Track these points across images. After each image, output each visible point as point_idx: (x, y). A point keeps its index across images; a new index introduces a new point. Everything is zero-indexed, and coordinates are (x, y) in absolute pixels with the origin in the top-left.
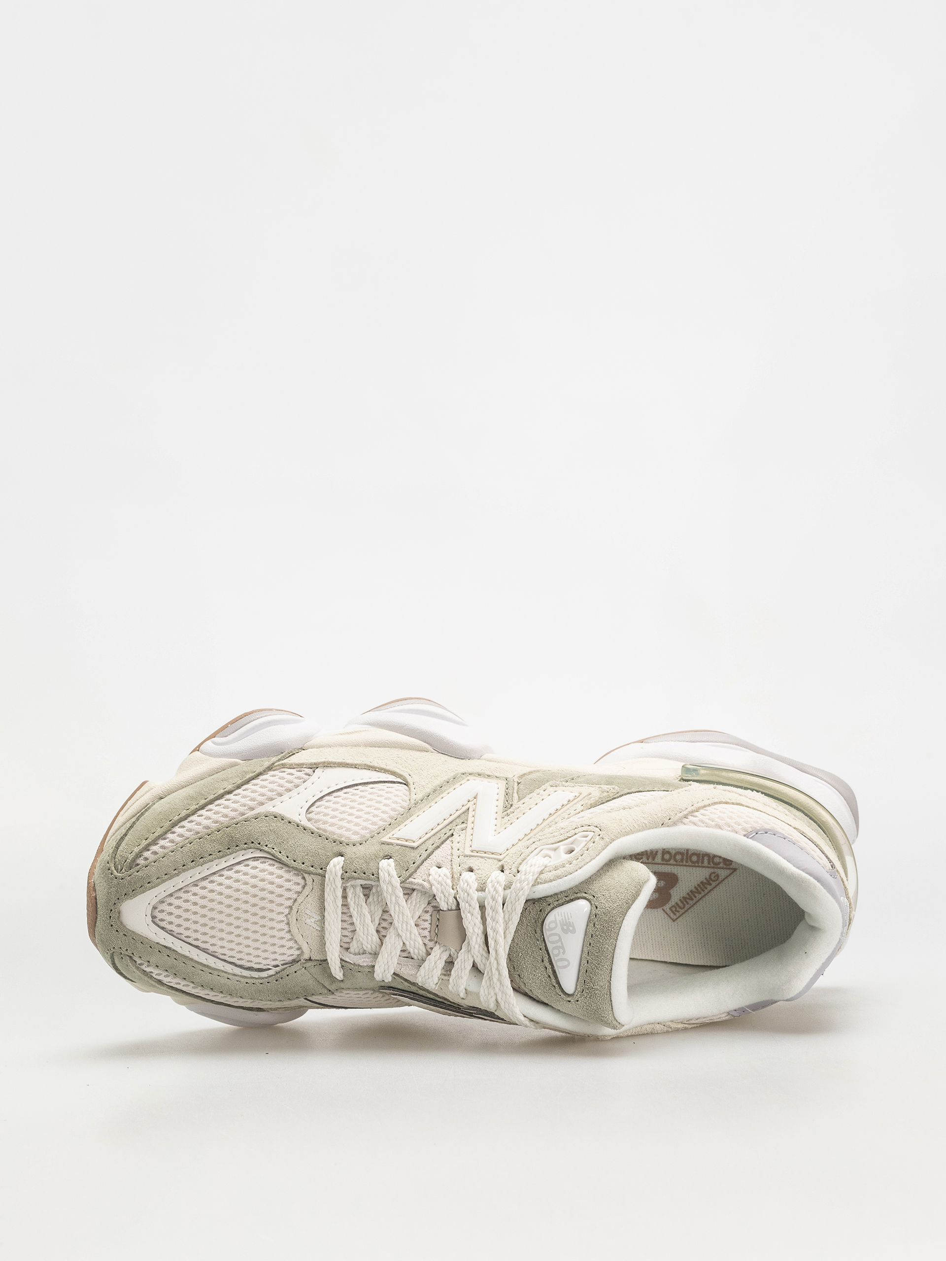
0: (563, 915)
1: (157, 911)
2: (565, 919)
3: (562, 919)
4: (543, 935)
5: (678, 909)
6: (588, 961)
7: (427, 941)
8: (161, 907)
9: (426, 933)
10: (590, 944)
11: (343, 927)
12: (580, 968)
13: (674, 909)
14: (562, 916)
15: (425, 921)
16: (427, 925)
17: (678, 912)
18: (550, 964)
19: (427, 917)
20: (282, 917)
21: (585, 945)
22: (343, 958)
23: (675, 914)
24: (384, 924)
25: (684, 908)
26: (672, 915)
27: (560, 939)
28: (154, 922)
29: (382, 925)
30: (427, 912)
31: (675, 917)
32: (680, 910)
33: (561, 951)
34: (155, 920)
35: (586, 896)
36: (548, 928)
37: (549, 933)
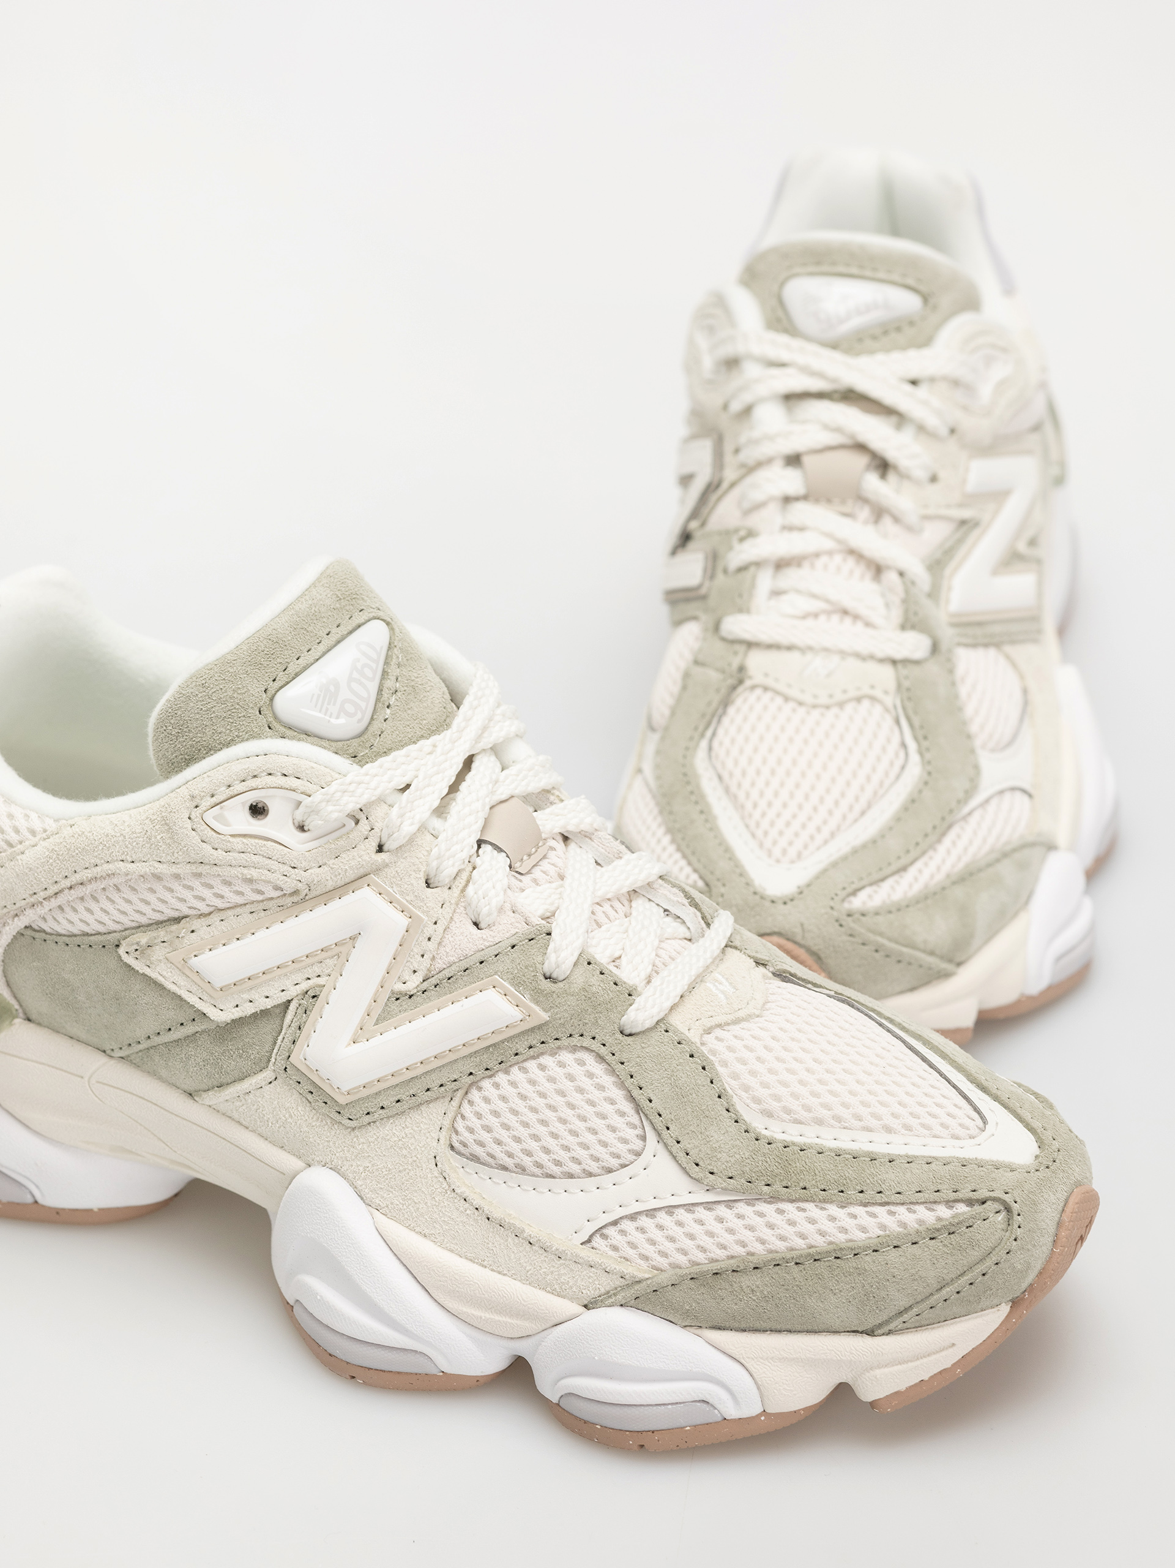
1: (969, 1131)
4: (372, 716)
6: (328, 634)
7: (559, 853)
8: (963, 1132)
9: (554, 861)
12: (346, 636)
15: (545, 873)
16: (545, 867)
18: (388, 676)
19: (537, 876)
22: (704, 925)
28: (986, 1122)
34: (981, 1124)
35: (271, 719)
36: (359, 715)
37: (363, 705)
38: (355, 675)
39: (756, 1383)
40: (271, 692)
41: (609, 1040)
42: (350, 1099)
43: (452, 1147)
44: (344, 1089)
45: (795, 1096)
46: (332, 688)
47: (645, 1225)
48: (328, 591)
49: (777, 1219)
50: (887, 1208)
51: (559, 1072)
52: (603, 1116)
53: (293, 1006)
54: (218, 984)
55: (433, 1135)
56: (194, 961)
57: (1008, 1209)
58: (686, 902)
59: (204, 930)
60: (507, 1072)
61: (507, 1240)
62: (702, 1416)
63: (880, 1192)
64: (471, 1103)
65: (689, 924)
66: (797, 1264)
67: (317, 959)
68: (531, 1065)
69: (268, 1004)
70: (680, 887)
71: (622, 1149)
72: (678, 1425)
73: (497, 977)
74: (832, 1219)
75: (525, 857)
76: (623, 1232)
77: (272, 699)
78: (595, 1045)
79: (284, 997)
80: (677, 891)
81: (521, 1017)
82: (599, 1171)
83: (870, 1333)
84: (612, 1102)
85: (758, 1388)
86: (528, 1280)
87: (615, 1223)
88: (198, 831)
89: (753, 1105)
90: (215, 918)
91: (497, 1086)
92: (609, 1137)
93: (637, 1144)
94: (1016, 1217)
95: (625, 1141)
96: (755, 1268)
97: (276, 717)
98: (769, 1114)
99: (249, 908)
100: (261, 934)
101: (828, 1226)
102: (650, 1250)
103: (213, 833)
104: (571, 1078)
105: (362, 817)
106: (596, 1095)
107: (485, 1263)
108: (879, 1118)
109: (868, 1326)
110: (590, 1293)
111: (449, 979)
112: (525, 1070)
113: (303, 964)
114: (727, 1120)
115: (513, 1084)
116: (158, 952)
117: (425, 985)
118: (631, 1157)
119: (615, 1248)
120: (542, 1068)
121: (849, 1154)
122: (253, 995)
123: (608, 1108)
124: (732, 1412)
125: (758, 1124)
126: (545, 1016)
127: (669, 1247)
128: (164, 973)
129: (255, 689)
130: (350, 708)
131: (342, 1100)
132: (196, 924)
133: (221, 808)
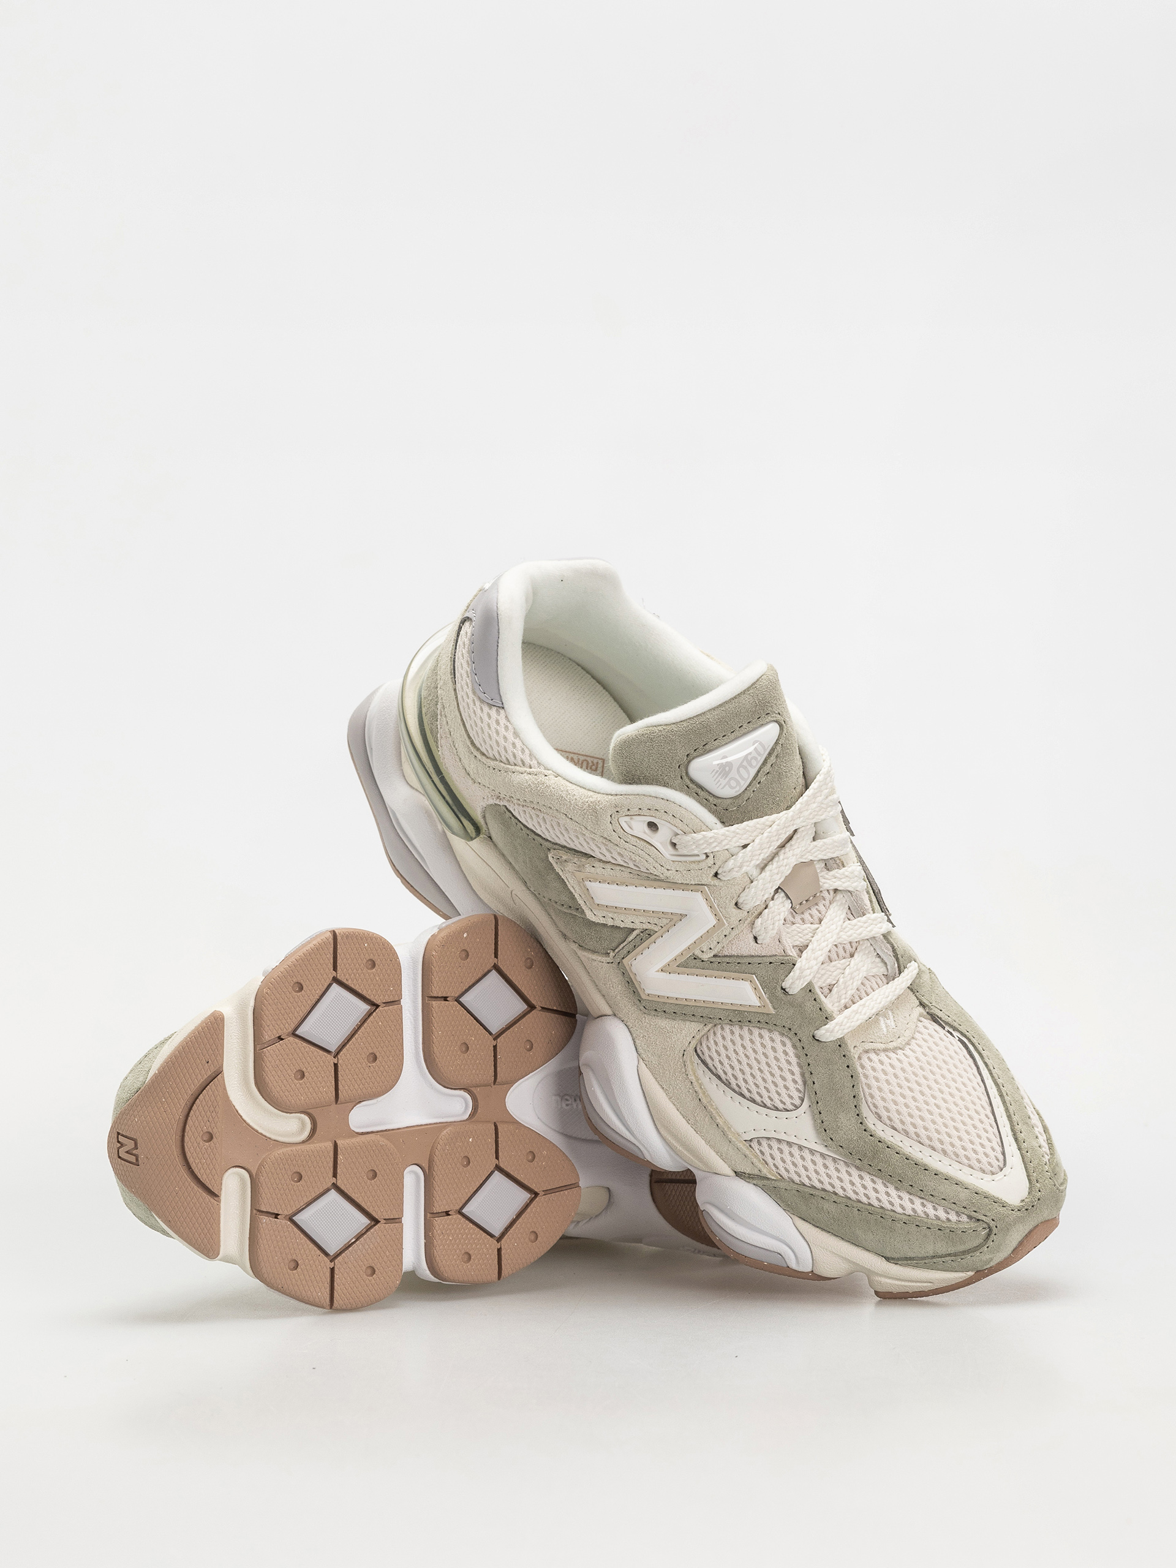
0: (717, 780)
1: (993, 1169)
2: (720, 774)
3: (721, 778)
4: (746, 789)
5: (591, 764)
6: (740, 727)
7: (827, 903)
8: (988, 1168)
9: (821, 907)
10: (724, 736)
11: (872, 991)
12: (751, 731)
13: (594, 767)
14: (719, 781)
15: (811, 916)
16: (814, 911)
17: (592, 762)
18: (766, 763)
19: (806, 916)
20: (908, 1052)
21: (729, 740)
22: (897, 972)
23: (597, 763)
24: (841, 952)
25: (585, 760)
26: (600, 765)
27: (741, 766)
28: (1005, 1165)
29: (844, 954)
30: (803, 920)
31: (600, 761)
32: (590, 762)
33: (749, 757)
34: (1002, 1166)
35: (684, 774)
36: (738, 788)
37: (742, 782)
38: (745, 763)
39: (812, 1257)
40: (691, 757)
41: (804, 1039)
42: (647, 998)
43: (696, 1051)
44: (647, 992)
45: (899, 1112)
46: (727, 769)
47: (784, 1149)
48: (751, 699)
49: (856, 1180)
50: (922, 1201)
51: (769, 1044)
52: (784, 1079)
53: (635, 933)
54: (597, 902)
55: (688, 1039)
56: (588, 884)
57: (991, 1230)
58: (891, 954)
59: (599, 869)
60: (741, 1028)
61: (705, 1117)
62: (775, 1260)
63: (922, 1190)
64: (715, 1033)
65: (888, 967)
66: (858, 1210)
67: (658, 916)
68: (756, 1032)
69: (622, 925)
70: (892, 945)
71: (788, 1101)
72: (761, 1260)
73: (754, 976)
74: (887, 1194)
75: (804, 902)
76: (770, 1147)
77: (689, 762)
78: (796, 1039)
79: (631, 926)
80: (889, 946)
81: (759, 1005)
82: (770, 1106)
83: (888, 1259)
84: (793, 1074)
85: (813, 1260)
86: (708, 1142)
87: (768, 1139)
88: (613, 825)
89: (872, 1107)
90: (608, 866)
91: (732, 1033)
92: (783, 1091)
93: (797, 1102)
94: (993, 1235)
95: (791, 1097)
96: (834, 1202)
97: (687, 773)
98: (879, 1117)
99: (629, 870)
100: (631, 888)
101: (884, 1198)
102: (780, 1165)
103: (621, 830)
104: (774, 1049)
105: (711, 856)
106: (784, 1065)
107: (690, 1122)
108: (942, 1142)
109: (889, 1255)
110: (739, 1169)
111: (728, 963)
112: (751, 1033)
113: (649, 915)
114: (853, 1113)
115: (741, 1037)
116: (570, 867)
117: (713, 960)
118: (792, 1107)
119: (762, 1153)
120: (761, 1036)
121: (914, 1161)
122: (615, 916)
123: (789, 1077)
124: (793, 1265)
125: (871, 1122)
126: (773, 1011)
127: (792, 1168)
128: (569, 880)
129: (681, 754)
130: (733, 783)
131: (644, 997)
132: (597, 864)
133: (631, 819)
